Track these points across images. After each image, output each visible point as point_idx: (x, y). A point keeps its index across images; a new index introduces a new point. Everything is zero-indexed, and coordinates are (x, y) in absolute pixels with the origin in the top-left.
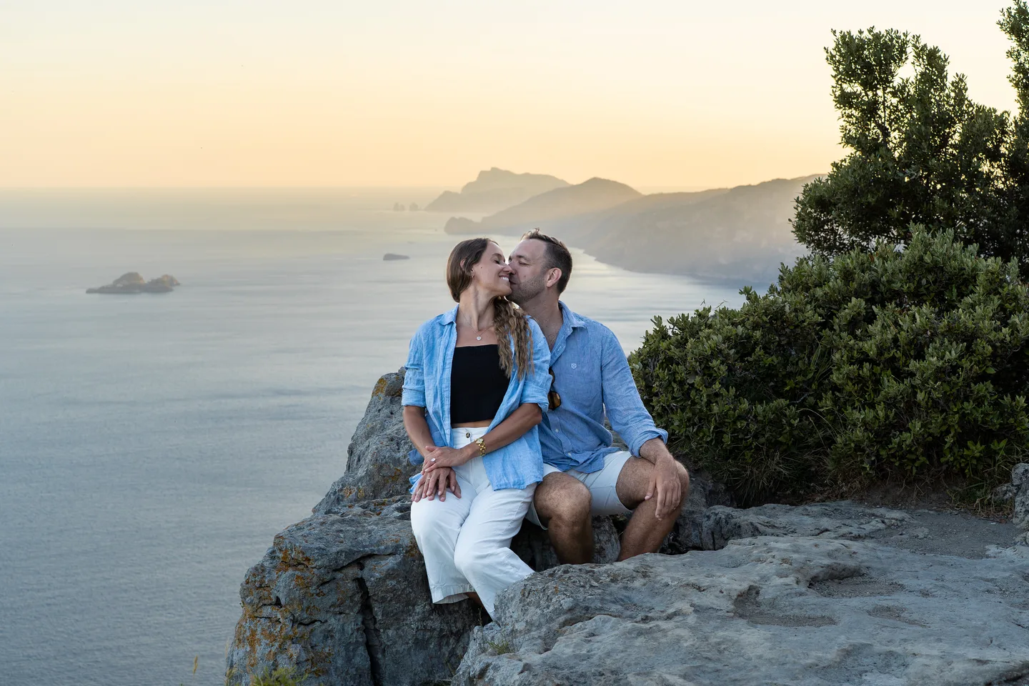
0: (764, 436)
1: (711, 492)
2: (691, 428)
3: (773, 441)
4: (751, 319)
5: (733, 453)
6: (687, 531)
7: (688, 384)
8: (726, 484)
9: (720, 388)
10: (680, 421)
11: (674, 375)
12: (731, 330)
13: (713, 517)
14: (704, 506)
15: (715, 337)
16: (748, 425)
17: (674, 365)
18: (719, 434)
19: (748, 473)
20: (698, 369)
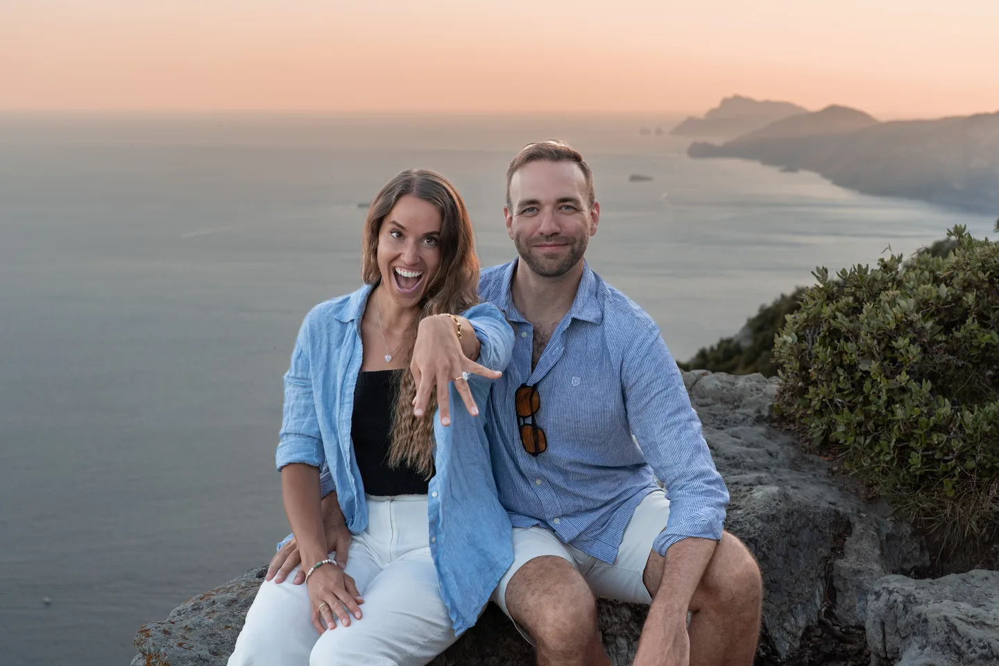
0: (975, 459)
1: (889, 537)
2: (862, 438)
3: (987, 466)
4: (961, 275)
5: (926, 481)
6: (847, 601)
7: (861, 370)
8: (914, 525)
9: (908, 381)
10: (848, 425)
11: (841, 357)
12: (930, 290)
13: (884, 596)
14: (876, 562)
15: (903, 303)
16: (948, 440)
17: (842, 341)
18: (903, 451)
19: (948, 511)
20: (876, 349)
